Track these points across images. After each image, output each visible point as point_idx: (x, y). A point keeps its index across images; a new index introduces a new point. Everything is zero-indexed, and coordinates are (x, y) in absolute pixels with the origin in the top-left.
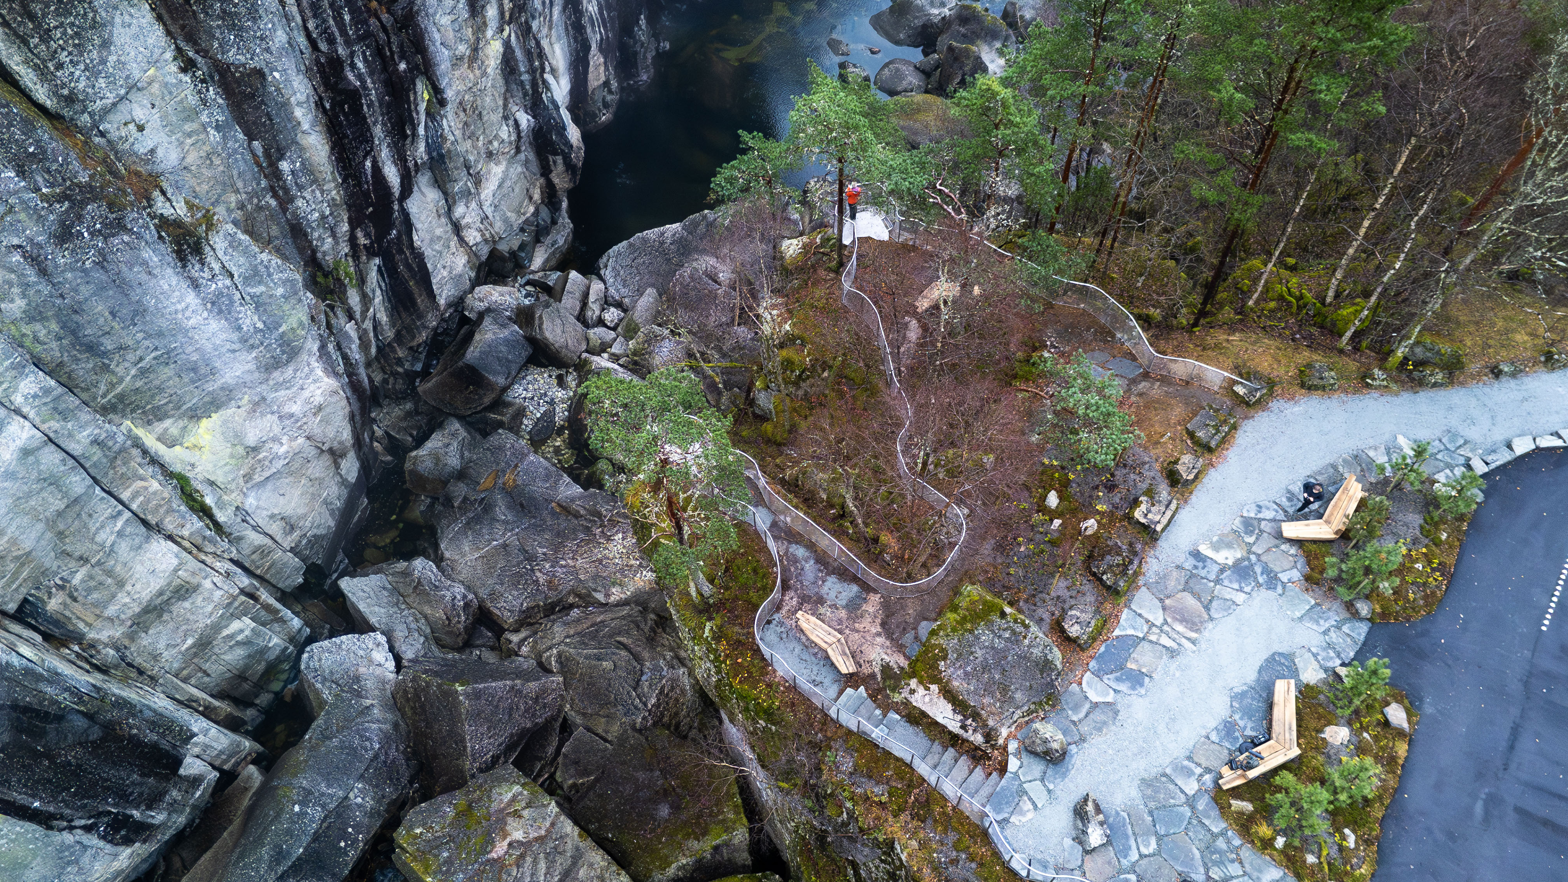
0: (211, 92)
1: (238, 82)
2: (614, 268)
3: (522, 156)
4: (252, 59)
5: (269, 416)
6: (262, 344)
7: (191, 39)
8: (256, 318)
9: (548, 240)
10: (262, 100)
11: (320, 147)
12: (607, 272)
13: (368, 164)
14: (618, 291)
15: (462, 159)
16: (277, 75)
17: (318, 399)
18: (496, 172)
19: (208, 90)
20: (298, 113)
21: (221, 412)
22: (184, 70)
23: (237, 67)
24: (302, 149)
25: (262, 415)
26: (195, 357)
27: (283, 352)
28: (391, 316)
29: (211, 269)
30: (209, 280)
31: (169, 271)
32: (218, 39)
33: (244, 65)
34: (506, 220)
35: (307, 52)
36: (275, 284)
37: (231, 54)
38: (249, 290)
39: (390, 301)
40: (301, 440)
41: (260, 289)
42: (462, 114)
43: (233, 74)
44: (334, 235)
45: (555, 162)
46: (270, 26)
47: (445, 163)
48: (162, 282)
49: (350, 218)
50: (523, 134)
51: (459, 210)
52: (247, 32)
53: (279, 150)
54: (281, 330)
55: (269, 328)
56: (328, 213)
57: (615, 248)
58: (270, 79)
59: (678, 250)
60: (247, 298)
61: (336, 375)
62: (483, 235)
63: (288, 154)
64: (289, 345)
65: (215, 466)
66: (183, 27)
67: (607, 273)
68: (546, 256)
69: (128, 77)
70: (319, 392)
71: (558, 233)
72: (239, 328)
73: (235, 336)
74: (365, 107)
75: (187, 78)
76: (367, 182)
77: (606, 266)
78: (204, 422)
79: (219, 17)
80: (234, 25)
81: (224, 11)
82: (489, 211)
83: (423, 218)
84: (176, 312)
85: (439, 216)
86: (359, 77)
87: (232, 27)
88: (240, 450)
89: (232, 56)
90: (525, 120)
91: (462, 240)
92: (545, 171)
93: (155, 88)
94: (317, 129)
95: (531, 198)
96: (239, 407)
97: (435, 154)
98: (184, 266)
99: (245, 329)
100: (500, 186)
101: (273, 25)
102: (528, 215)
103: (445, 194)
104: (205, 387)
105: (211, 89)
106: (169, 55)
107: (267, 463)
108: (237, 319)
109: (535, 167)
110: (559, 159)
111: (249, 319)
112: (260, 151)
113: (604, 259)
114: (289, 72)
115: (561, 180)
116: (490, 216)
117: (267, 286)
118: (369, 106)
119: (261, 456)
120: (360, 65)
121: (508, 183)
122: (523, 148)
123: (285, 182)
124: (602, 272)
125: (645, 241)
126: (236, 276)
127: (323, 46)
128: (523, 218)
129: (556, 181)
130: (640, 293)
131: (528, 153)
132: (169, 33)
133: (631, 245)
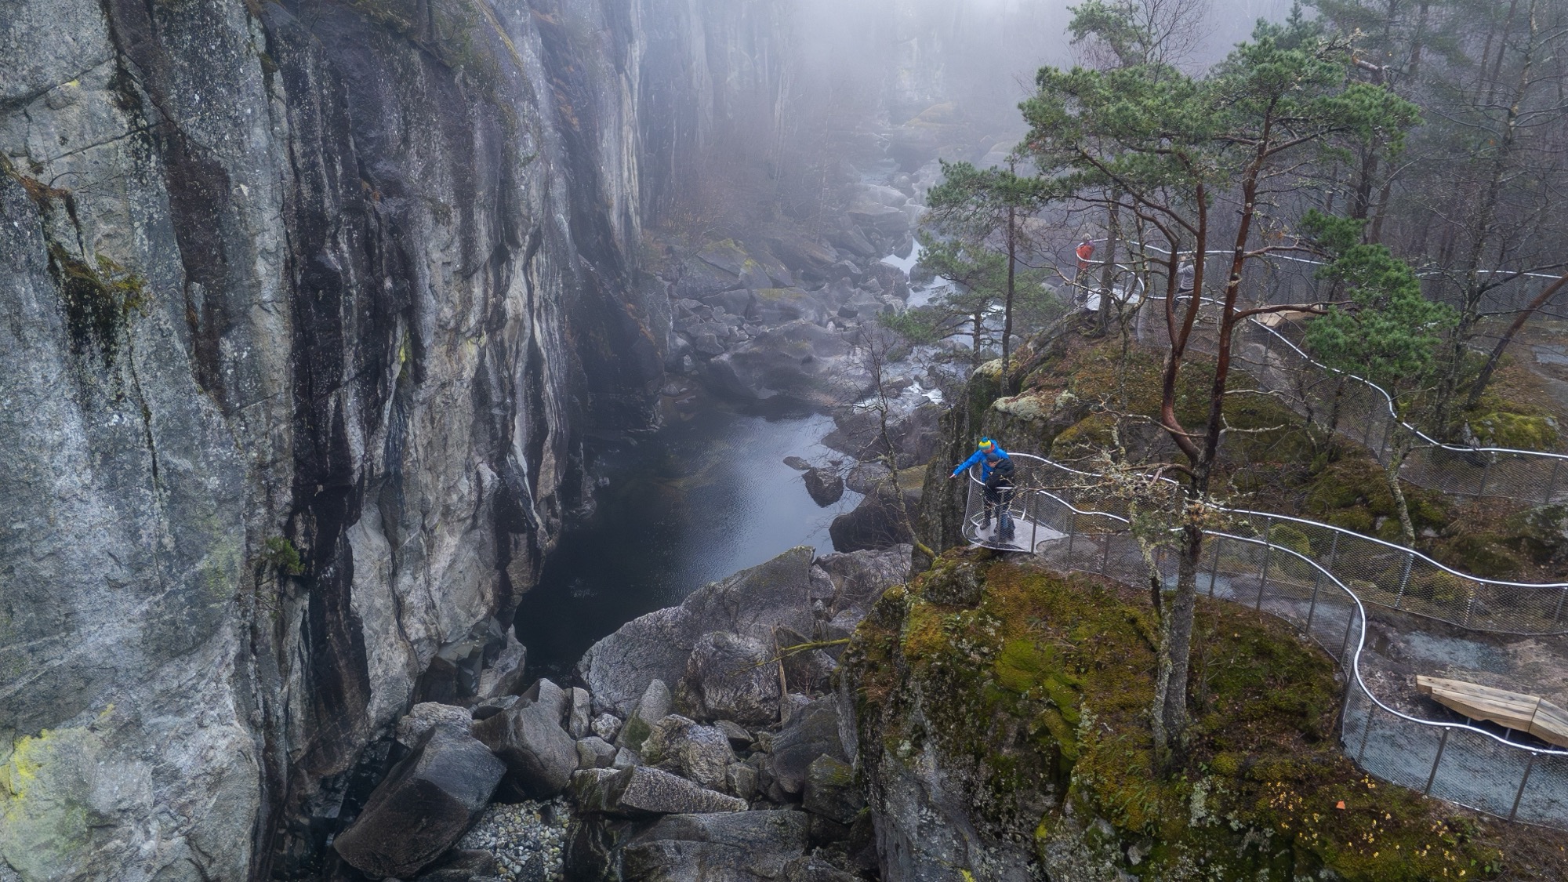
0: (153, 164)
1: (191, 168)
2: (600, 669)
3: (476, 535)
4: (216, 146)
5: (139, 763)
6: (163, 586)
7: (141, 62)
8: (166, 524)
9: (498, 664)
10: (218, 219)
11: (278, 339)
12: (591, 675)
13: (332, 403)
14: (608, 696)
15: (420, 495)
16: (244, 188)
17: (221, 758)
18: (450, 543)
19: (148, 157)
20: (261, 267)
21: (59, 731)
22: (123, 106)
23: (196, 146)
24: (254, 334)
25: (129, 758)
26: (47, 570)
27: (194, 620)
28: (307, 713)
29: (120, 383)
30: (110, 403)
31: (50, 347)
32: (177, 86)
33: (206, 149)
34: (454, 618)
35: (289, 178)
36: (209, 464)
37: (191, 121)
38: (168, 455)
39: (309, 688)
40: (178, 840)
41: (184, 464)
42: (429, 428)
43: (187, 155)
44: (269, 504)
45: (517, 544)
46: (249, 111)
47: (401, 492)
48: (33, 365)
49: (295, 481)
50: (485, 496)
51: (405, 581)
52: (217, 100)
53: (225, 314)
54: (200, 566)
55: (181, 555)
56: (269, 458)
57: (599, 644)
58: (235, 192)
59: (684, 632)
60: (162, 472)
61: (251, 723)
62: (427, 630)
63: (234, 332)
64: (203, 606)
65: (27, 842)
66: (136, 40)
67: (593, 678)
68: (497, 681)
69: (38, 69)
70: (223, 743)
71: (509, 656)
72: (133, 534)
73: (123, 549)
74: (342, 310)
75: (123, 120)
76: (326, 434)
77: (588, 668)
78: (26, 745)
79: (186, 56)
80: (203, 81)
81: (195, 51)
82: (437, 596)
83: (364, 569)
84: (42, 444)
85: (381, 578)
86: (341, 259)
87: (200, 83)
88: (80, 818)
89: (190, 123)
90: (488, 475)
91: (401, 628)
92: (502, 561)
93: (73, 114)
94: (280, 307)
95: (483, 597)
96: (93, 729)
97: (392, 469)
98: (77, 351)
99: (144, 539)
100: (453, 563)
101: (253, 111)
102: (480, 617)
103: (394, 543)
104: (49, 653)
105: (153, 158)
106: (106, 71)
107: (117, 866)
108: (136, 513)
109: (490, 555)
110: (523, 539)
111: (155, 524)
112: (199, 303)
113: (585, 659)
114: (262, 192)
115: (520, 577)
116: (438, 603)
117: (196, 463)
118: (346, 310)
119: (111, 845)
120: (344, 247)
121: (460, 566)
122: (480, 522)
123: (222, 376)
124: (584, 676)
125: (638, 630)
126: (154, 417)
127: (306, 191)
128: (473, 621)
129: (514, 577)
130: (639, 692)
131: (484, 533)
132: (113, 36)
133: (619, 637)
